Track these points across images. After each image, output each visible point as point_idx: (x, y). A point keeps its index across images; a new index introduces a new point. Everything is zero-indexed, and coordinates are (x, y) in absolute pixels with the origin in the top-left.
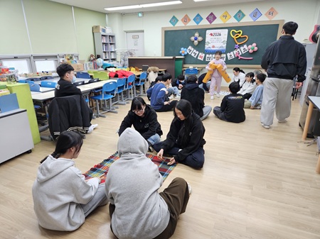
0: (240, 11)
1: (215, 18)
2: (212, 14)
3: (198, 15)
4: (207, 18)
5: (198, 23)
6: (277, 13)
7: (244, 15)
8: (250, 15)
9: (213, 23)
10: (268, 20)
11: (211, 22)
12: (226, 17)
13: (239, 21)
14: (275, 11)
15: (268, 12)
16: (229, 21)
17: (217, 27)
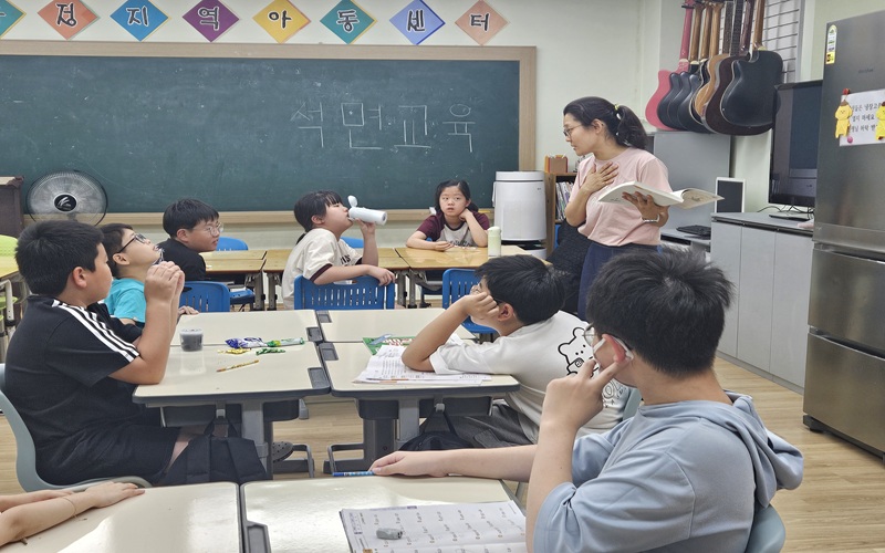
1: (228, 19)
4: (191, 16)
6: (502, 23)
7: (367, 21)
8: (394, 21)
9: (221, 39)
10: (468, 41)
11: (211, 34)
12: (284, 19)
13: (348, 38)
14: (495, 13)
15: (466, 14)
16: (300, 38)
17: (250, 55)
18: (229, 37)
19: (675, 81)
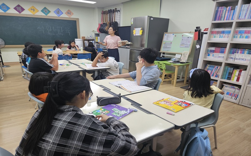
0: (45, 8)
1: (23, 10)
2: (19, 6)
3: (3, 4)
4: (15, 8)
5: (5, 11)
6: (73, 14)
7: (49, 12)
8: (54, 12)
10: (67, 17)
11: (20, 12)
12: (34, 10)
13: (46, 15)
14: (71, 12)
15: (67, 12)
16: (37, 14)
17: (28, 16)
18: (23, 13)
19: (101, 25)
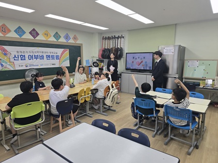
0: (57, 33)
1: (38, 34)
2: (34, 30)
3: (19, 28)
4: (30, 33)
5: (21, 36)
6: (78, 39)
7: (60, 37)
8: (64, 37)
9: (36, 38)
10: (74, 42)
11: (35, 38)
12: (47, 35)
13: (57, 40)
15: (73, 37)
16: (50, 39)
17: (42, 42)
19: (103, 51)
